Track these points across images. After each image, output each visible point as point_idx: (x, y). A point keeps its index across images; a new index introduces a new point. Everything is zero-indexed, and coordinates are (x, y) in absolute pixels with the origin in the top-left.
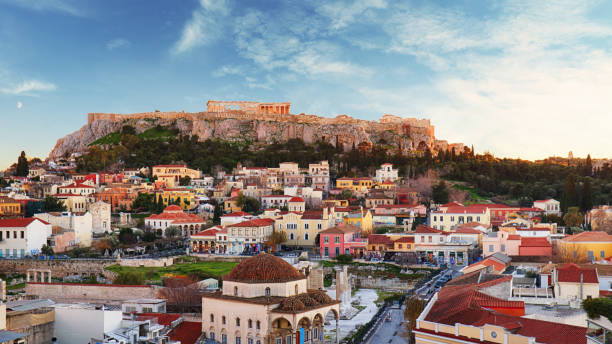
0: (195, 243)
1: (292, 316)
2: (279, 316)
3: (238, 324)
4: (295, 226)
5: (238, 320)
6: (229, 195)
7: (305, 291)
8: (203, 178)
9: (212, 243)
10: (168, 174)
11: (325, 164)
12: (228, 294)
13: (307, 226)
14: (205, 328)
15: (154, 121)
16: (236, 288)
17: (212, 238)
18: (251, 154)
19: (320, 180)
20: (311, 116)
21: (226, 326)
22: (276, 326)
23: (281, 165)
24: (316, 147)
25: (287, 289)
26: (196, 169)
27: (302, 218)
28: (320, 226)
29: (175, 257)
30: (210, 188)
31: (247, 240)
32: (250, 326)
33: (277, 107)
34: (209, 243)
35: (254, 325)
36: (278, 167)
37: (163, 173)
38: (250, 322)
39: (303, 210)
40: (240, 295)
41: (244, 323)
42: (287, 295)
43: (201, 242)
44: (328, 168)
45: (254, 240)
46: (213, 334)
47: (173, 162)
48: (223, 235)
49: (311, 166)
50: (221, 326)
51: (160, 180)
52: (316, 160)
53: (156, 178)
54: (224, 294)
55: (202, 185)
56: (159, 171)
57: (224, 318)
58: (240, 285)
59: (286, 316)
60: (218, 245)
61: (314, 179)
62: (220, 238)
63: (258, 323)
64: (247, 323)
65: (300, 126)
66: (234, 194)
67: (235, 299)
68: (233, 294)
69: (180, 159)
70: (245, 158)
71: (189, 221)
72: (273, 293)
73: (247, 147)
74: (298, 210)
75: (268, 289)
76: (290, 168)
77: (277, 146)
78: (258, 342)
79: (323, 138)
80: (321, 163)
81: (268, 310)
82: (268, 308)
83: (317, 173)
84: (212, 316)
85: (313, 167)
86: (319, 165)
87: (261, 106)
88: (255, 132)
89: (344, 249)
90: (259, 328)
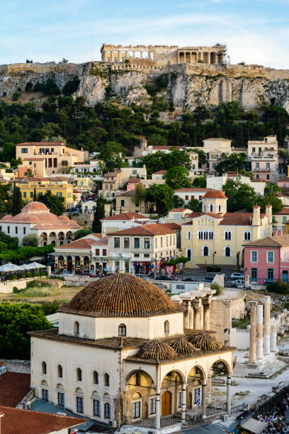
0: (61, 258)
1: (154, 367)
2: (136, 367)
3: (80, 378)
4: (211, 236)
5: (79, 371)
6: (125, 188)
7: (181, 332)
8: (87, 162)
9: (86, 259)
10: (38, 156)
11: (272, 140)
12: (66, 332)
13: (228, 236)
14: (35, 382)
15: (22, 75)
16: (77, 324)
17: (86, 251)
18: (160, 125)
19: (263, 166)
20: (254, 67)
21: (63, 381)
23: (206, 142)
24: (261, 114)
25: (152, 328)
26: (79, 149)
27: (222, 223)
28: (247, 236)
29: (30, 280)
30: (98, 178)
31: (137, 255)
32: (96, 381)
33: (206, 54)
34: (82, 259)
35: (101, 379)
36: (202, 145)
37: (30, 155)
38: (96, 375)
39: (224, 211)
40: (81, 335)
41: (88, 376)
42: (152, 337)
43: (69, 258)
44: (276, 147)
45: (147, 256)
46: (45, 392)
47: (47, 138)
48: (101, 249)
49: (252, 144)
50: (57, 380)
51: (25, 164)
52: (259, 135)
53: (20, 162)
54: (60, 332)
55: (86, 173)
56: (25, 151)
57: (60, 368)
58: (82, 319)
59: (145, 368)
60: (94, 263)
61: (254, 165)
62: (97, 251)
63: (107, 377)
64: (91, 377)
65: (237, 82)
66: (131, 187)
67: (75, 340)
68: (72, 332)
69: (57, 133)
70: (153, 132)
71: (58, 227)
72: (131, 333)
73: (156, 115)
74: (216, 211)
75: (123, 327)
76: (218, 147)
77: (201, 112)
78: (107, 406)
79: (273, 100)
80: (266, 140)
81: (120, 358)
82: (120, 354)
83: (260, 155)
84: (44, 365)
85: (254, 146)
86: (263, 142)
87: (179, 52)
88: (170, 92)
89: (281, 271)
90: (107, 384)
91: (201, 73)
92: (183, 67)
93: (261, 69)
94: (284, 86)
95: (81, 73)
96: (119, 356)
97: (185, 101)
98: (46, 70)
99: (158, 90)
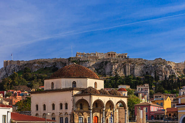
1: (89, 96)
2: (80, 98)
3: (54, 109)
5: (53, 105)
11: (147, 85)
12: (48, 88)
16: (53, 83)
19: (143, 95)
20: (139, 59)
21: (46, 112)
22: (79, 106)
32: (61, 108)
35: (64, 106)
36: (118, 88)
38: (61, 105)
40: (55, 88)
41: (57, 107)
44: (148, 88)
50: (43, 112)
54: (45, 89)
57: (45, 106)
58: (55, 80)
59: (85, 98)
63: (66, 104)
65: (132, 65)
67: (52, 91)
68: (50, 88)
75: (74, 82)
77: (117, 77)
78: (67, 119)
79: (147, 73)
80: (144, 85)
81: (72, 94)
82: (73, 92)
83: (142, 90)
84: (37, 106)
85: (139, 88)
86: (143, 86)
87: (108, 53)
88: (104, 69)
89: (151, 115)
90: (66, 108)
91: (117, 61)
92: (110, 59)
93: (142, 60)
94: (151, 67)
95: (67, 62)
96: (72, 93)
97: (110, 73)
98: (52, 62)
99: (100, 69)
